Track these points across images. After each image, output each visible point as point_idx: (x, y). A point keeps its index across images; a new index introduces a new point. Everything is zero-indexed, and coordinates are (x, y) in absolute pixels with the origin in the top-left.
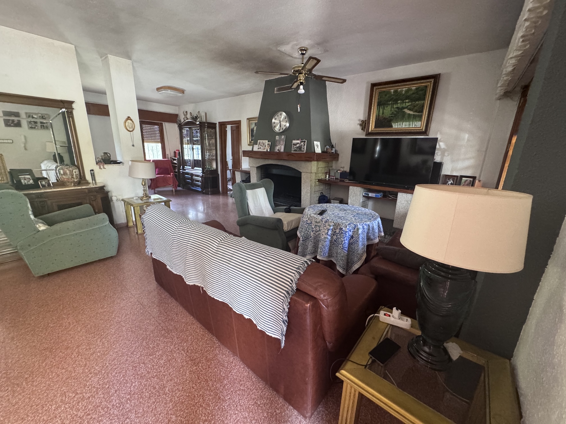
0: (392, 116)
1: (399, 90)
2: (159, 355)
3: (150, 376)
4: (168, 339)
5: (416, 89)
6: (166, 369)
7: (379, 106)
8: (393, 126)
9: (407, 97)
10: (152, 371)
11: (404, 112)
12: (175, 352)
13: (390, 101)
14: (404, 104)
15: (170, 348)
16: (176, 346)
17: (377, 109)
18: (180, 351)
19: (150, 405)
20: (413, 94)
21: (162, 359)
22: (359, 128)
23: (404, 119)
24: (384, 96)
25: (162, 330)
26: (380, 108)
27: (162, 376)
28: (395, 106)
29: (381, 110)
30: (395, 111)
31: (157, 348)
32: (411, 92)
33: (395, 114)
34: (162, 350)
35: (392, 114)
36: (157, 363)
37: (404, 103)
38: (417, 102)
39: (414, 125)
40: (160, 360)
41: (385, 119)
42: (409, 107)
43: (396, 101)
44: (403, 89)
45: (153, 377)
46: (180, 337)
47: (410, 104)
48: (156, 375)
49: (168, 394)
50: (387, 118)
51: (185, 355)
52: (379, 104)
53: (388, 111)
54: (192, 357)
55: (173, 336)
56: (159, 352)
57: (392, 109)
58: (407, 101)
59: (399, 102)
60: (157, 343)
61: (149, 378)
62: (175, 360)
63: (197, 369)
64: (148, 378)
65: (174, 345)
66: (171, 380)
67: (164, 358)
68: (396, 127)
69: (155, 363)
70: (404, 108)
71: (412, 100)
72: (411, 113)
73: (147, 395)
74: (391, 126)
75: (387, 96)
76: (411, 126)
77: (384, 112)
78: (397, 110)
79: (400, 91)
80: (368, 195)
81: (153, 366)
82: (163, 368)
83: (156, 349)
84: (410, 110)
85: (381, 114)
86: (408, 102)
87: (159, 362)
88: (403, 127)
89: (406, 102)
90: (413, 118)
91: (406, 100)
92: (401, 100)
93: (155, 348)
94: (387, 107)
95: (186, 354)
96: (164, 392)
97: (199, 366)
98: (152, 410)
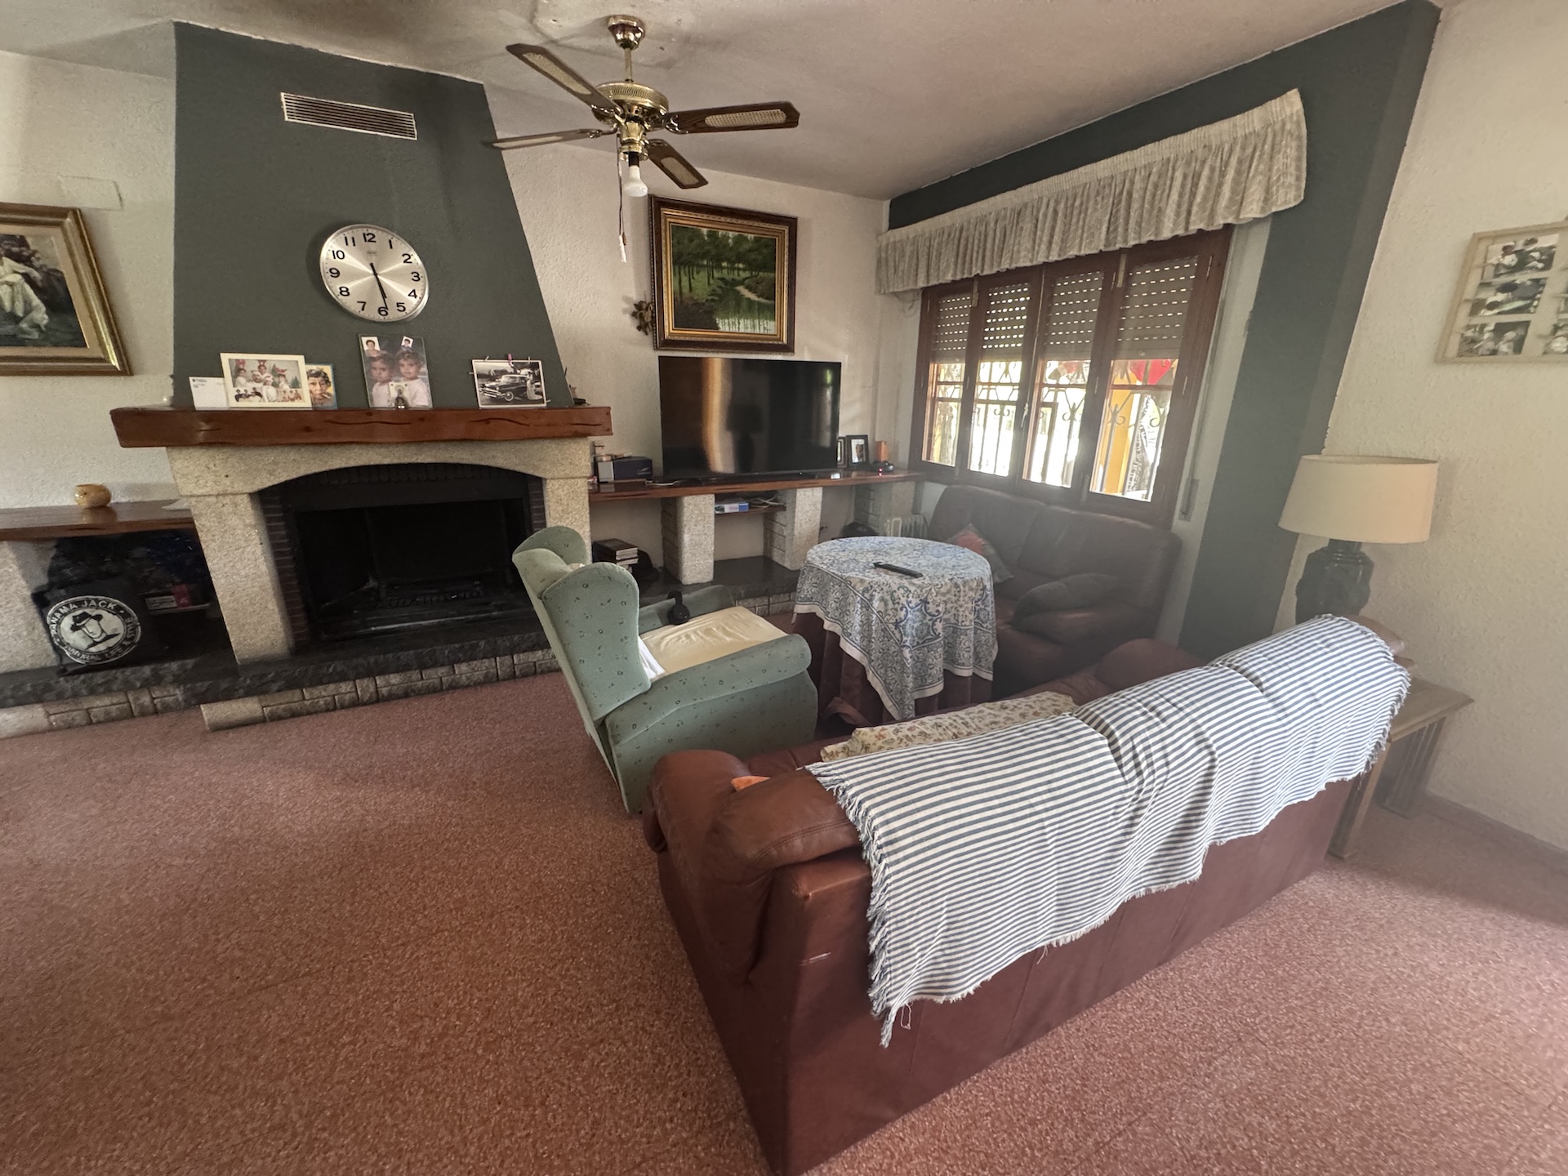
0: (713, 300)
1: (720, 232)
2: (1248, 1136)
3: (1332, 1159)
4: (1171, 1109)
5: (757, 240)
6: (1292, 1111)
7: (677, 268)
8: (720, 326)
9: (738, 255)
10: (1315, 1156)
11: (739, 292)
12: (1221, 1085)
13: (703, 259)
14: (736, 272)
15: (1209, 1102)
16: (1199, 1083)
17: (675, 275)
18: (1216, 1069)
19: (1415, 1152)
20: (750, 251)
21: (1260, 1124)
22: (629, 324)
23: (741, 311)
24: (686, 241)
25: (1135, 1134)
26: (682, 272)
27: (1318, 1120)
28: (716, 275)
29: (685, 279)
30: (720, 287)
31: (1219, 1146)
32: (746, 246)
33: (718, 295)
34: (1224, 1129)
35: (712, 295)
36: (1279, 1140)
37: (734, 269)
38: (761, 274)
39: (762, 328)
40: (1265, 1132)
41: (696, 304)
42: (747, 281)
43: (717, 261)
44: (730, 233)
45: (1333, 1150)
46: (1160, 1071)
47: (746, 274)
48: (1324, 1140)
49: (1363, 1102)
50: (703, 304)
51: (1226, 1057)
52: (678, 261)
53: (702, 284)
54: (1231, 1039)
55: (1155, 1093)
56: (1237, 1139)
57: (711, 281)
58: (741, 266)
59: (724, 264)
60: (1199, 1147)
61: (1340, 1160)
62: (1251, 1084)
63: (1265, 1030)
64: (1340, 1165)
65: (1195, 1090)
66: (1322, 1096)
67: (1254, 1118)
68: (727, 330)
69: (1284, 1147)
70: (735, 283)
71: (751, 266)
72: (753, 297)
73: (1393, 1161)
74: (715, 327)
75: (694, 243)
76: (757, 331)
77: (693, 285)
78: (721, 283)
79: (724, 236)
80: (723, 509)
81: (1294, 1153)
82: (1291, 1121)
83: (1225, 1147)
84: (749, 288)
85: (686, 290)
86: (744, 270)
87: (1273, 1135)
88: (742, 330)
89: (739, 269)
90: (759, 309)
91: (739, 262)
92: (729, 261)
93: (1223, 1152)
94: (698, 273)
95: (1223, 1053)
96: (1362, 1112)
97: (1254, 1023)
98: (1425, 1141)
